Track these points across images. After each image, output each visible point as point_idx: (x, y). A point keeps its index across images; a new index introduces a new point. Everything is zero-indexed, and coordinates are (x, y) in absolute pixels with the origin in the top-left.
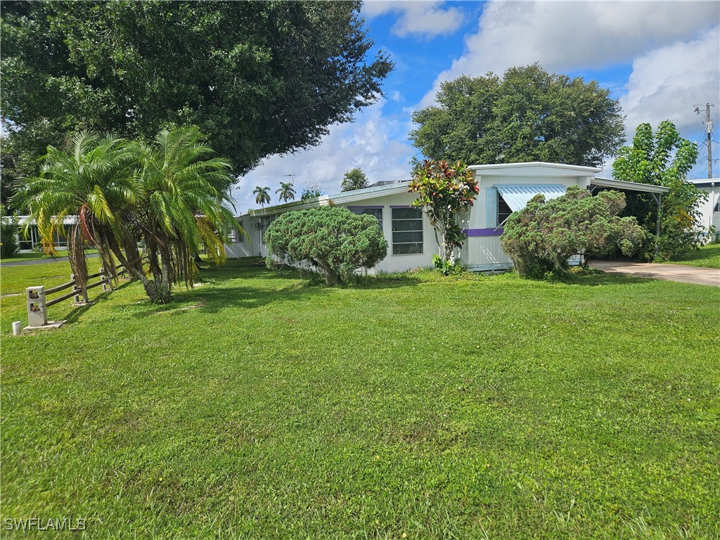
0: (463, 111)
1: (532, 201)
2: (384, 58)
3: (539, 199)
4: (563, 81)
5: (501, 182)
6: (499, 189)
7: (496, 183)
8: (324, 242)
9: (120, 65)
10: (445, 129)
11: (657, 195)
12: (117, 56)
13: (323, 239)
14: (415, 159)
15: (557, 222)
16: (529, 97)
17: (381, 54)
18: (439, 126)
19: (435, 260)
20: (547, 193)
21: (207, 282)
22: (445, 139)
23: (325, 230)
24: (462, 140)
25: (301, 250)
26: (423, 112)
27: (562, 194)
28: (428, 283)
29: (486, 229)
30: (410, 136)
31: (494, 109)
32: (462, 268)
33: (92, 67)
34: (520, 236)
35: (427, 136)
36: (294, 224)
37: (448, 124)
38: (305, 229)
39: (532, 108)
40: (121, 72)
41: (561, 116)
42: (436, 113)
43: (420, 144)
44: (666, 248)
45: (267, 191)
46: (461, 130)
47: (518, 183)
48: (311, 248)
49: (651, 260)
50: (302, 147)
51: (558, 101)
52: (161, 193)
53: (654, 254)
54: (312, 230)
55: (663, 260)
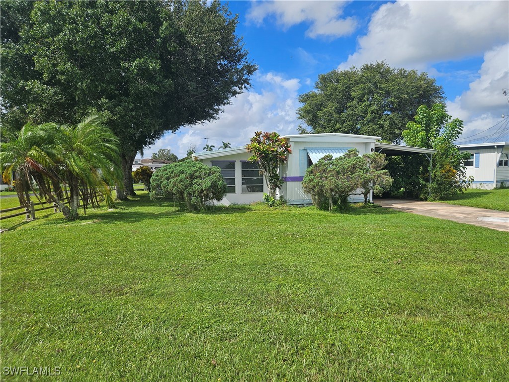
0: (331, 94)
1: (322, 159)
2: (249, 63)
3: (329, 158)
4: (402, 74)
5: (311, 146)
6: (308, 151)
7: (306, 146)
8: (182, 183)
9: (62, 73)
10: (320, 106)
11: (429, 155)
12: (60, 67)
13: (181, 181)
14: (301, 127)
15: (331, 173)
16: (375, 84)
17: (246, 60)
18: (316, 105)
19: (264, 197)
20: (335, 154)
21: (117, 208)
22: (320, 114)
23: (183, 176)
24: (330, 115)
25: (168, 188)
26: (306, 95)
27: (342, 154)
28: (256, 211)
29: (300, 177)
30: (298, 111)
31: (352, 93)
32: (283, 202)
33: (46, 75)
34: (310, 182)
35: (307, 112)
36: (167, 172)
37: (322, 104)
38: (173, 175)
39: (378, 93)
40: (63, 77)
41: (397, 98)
42: (314, 96)
43: (302, 117)
44: (435, 191)
45: (213, 148)
46: (331, 107)
47: (322, 147)
48: (173, 187)
49: (426, 199)
50: (208, 120)
51: (396, 88)
52: (71, 153)
53: (428, 195)
54: (176, 176)
55: (434, 200)
